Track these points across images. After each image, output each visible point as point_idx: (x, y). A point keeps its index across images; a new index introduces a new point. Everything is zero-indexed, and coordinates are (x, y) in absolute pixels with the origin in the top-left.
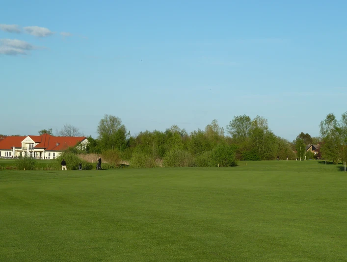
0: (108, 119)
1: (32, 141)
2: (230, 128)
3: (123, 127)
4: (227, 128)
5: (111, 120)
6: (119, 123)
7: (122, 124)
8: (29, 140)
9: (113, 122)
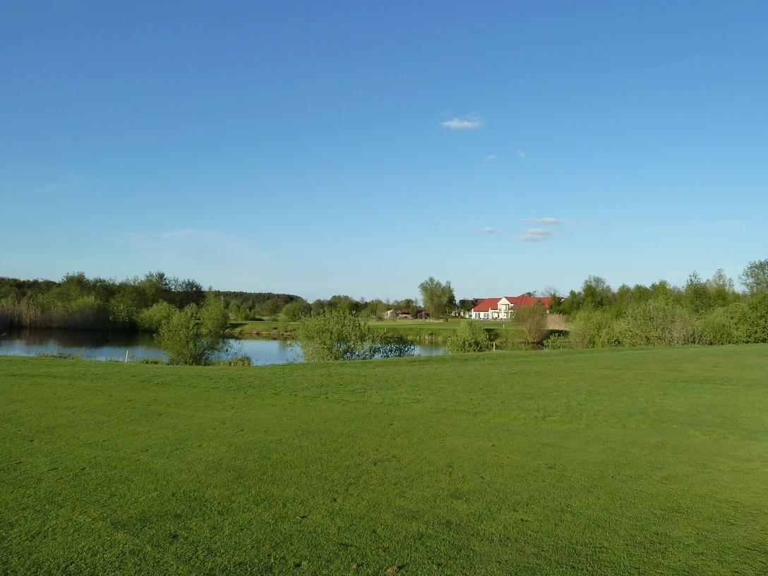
0: (592, 280)
1: (508, 303)
2: (744, 278)
3: (608, 286)
4: (740, 278)
5: (595, 280)
6: (604, 283)
7: (606, 284)
8: (504, 301)
9: (598, 282)
